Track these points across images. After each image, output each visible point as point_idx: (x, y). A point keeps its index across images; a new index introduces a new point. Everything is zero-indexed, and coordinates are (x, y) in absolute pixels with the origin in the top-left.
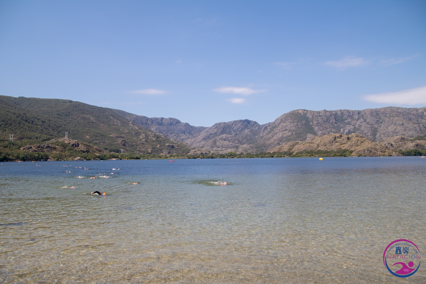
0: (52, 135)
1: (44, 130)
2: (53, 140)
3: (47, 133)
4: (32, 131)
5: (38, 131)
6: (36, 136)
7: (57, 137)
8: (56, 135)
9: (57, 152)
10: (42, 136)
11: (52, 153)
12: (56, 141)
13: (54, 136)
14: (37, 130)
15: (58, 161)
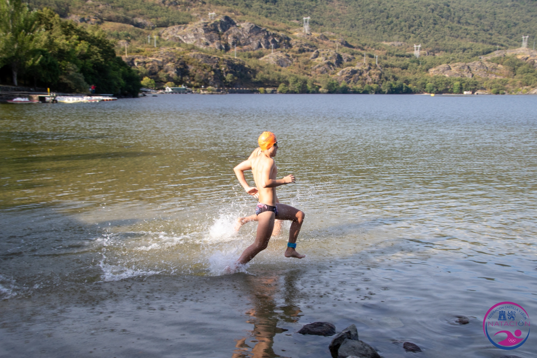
0: (495, 44)
1: (482, 33)
2: (496, 54)
3: (485, 39)
4: (457, 37)
5: (468, 36)
6: (462, 47)
7: (503, 48)
8: (504, 44)
9: (498, 78)
10: (473, 46)
11: (488, 79)
12: (500, 54)
13: (499, 45)
14: (467, 34)
15: (498, 95)
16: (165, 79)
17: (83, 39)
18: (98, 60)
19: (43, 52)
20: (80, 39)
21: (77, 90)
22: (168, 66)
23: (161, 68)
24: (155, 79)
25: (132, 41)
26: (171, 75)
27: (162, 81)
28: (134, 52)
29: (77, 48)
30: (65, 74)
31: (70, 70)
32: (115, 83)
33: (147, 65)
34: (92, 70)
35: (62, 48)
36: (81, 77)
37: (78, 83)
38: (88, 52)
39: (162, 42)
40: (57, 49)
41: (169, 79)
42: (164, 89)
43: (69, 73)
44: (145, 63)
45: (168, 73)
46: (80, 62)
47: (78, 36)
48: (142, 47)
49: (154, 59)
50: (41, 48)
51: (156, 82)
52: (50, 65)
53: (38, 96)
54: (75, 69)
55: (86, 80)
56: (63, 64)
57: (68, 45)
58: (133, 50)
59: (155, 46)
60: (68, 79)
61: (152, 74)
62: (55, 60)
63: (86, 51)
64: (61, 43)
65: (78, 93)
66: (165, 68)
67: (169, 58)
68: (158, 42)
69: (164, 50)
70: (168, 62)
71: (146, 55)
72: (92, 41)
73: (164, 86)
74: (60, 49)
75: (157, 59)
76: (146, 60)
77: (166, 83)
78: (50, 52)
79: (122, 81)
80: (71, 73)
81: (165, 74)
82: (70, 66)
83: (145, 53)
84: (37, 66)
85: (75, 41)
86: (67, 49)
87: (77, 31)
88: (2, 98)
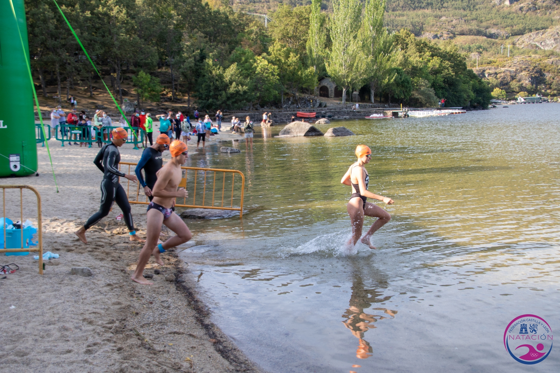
16: (517, 89)
17: (436, 55)
18: (450, 74)
19: (398, 71)
20: (432, 56)
21: (428, 104)
22: (522, 76)
23: (513, 78)
24: (506, 89)
25: (483, 52)
26: (524, 85)
27: (514, 92)
28: (485, 63)
29: (430, 64)
30: (417, 90)
31: (422, 85)
32: (465, 96)
33: (498, 76)
34: (443, 85)
35: (415, 65)
36: (432, 92)
37: (429, 97)
38: (439, 67)
39: (515, 51)
40: (410, 67)
41: (522, 88)
42: (516, 99)
43: (420, 89)
44: (496, 74)
45: (521, 83)
46: (432, 77)
47: (431, 53)
48: (495, 57)
49: (506, 69)
50: (396, 67)
51: (507, 92)
52: (403, 82)
53: (392, 111)
54: (426, 85)
55: (436, 94)
56: (416, 80)
57: (421, 62)
58: (484, 61)
59: (508, 55)
60: (419, 94)
61: (504, 85)
62: (408, 77)
63: (438, 66)
64: (415, 60)
65: (428, 107)
66: (518, 77)
67: (523, 67)
68: (511, 52)
69: (518, 59)
70: (522, 71)
71: (498, 66)
72: (444, 56)
73: (516, 97)
74: (413, 66)
75: (510, 69)
76: (497, 71)
77: (518, 93)
78: (405, 70)
79: (472, 94)
80: (422, 88)
81: (518, 84)
82: (422, 81)
83: (497, 63)
84: (392, 84)
85: (428, 57)
86: (420, 65)
87: (431, 48)
88: (361, 115)
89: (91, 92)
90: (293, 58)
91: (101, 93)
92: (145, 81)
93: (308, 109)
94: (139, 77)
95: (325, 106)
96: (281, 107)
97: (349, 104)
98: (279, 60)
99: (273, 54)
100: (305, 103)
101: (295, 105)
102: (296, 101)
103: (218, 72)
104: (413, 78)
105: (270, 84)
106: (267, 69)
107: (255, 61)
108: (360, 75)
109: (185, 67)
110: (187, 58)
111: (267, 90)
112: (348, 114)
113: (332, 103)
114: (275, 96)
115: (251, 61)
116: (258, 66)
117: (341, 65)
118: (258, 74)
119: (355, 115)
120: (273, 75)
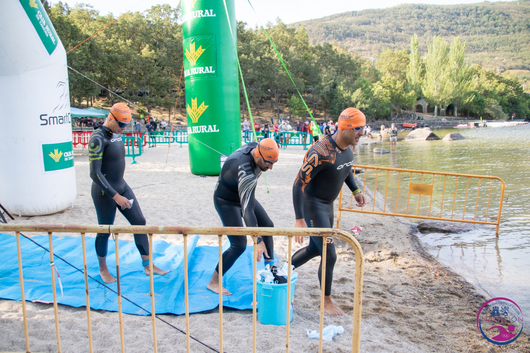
17: (502, 82)
18: (513, 95)
19: (476, 94)
20: (499, 82)
21: (497, 118)
25: (528, 81)
29: (497, 89)
30: (489, 107)
31: (492, 104)
34: (508, 103)
35: (487, 89)
36: (500, 109)
37: (498, 113)
38: (505, 91)
40: (483, 90)
43: (491, 106)
46: (499, 98)
47: (498, 80)
50: (474, 90)
52: (479, 101)
53: (474, 122)
54: (496, 103)
55: (503, 110)
56: (487, 100)
57: (491, 87)
60: (491, 110)
62: (482, 98)
63: (503, 90)
64: (487, 86)
72: (507, 82)
74: (485, 90)
78: (479, 92)
79: (528, 110)
80: (493, 106)
82: (493, 101)
84: (471, 103)
85: (495, 83)
86: (491, 89)
87: (497, 77)
88: (449, 125)
89: (258, 111)
90: (399, 85)
91: (265, 112)
92: (296, 103)
93: (410, 121)
94: (291, 99)
95: (422, 119)
96: (391, 120)
97: (440, 117)
98: (389, 86)
99: (385, 81)
100: (408, 117)
101: (400, 118)
102: (401, 116)
103: (347, 94)
104: (486, 98)
105: (384, 103)
106: (382, 92)
107: (372, 87)
108: (448, 97)
109: (323, 91)
110: (325, 86)
111: (382, 107)
112: (440, 124)
113: (427, 117)
114: (387, 112)
115: (370, 87)
116: (375, 90)
117: (434, 89)
118: (375, 96)
119: (445, 126)
120: (386, 96)
